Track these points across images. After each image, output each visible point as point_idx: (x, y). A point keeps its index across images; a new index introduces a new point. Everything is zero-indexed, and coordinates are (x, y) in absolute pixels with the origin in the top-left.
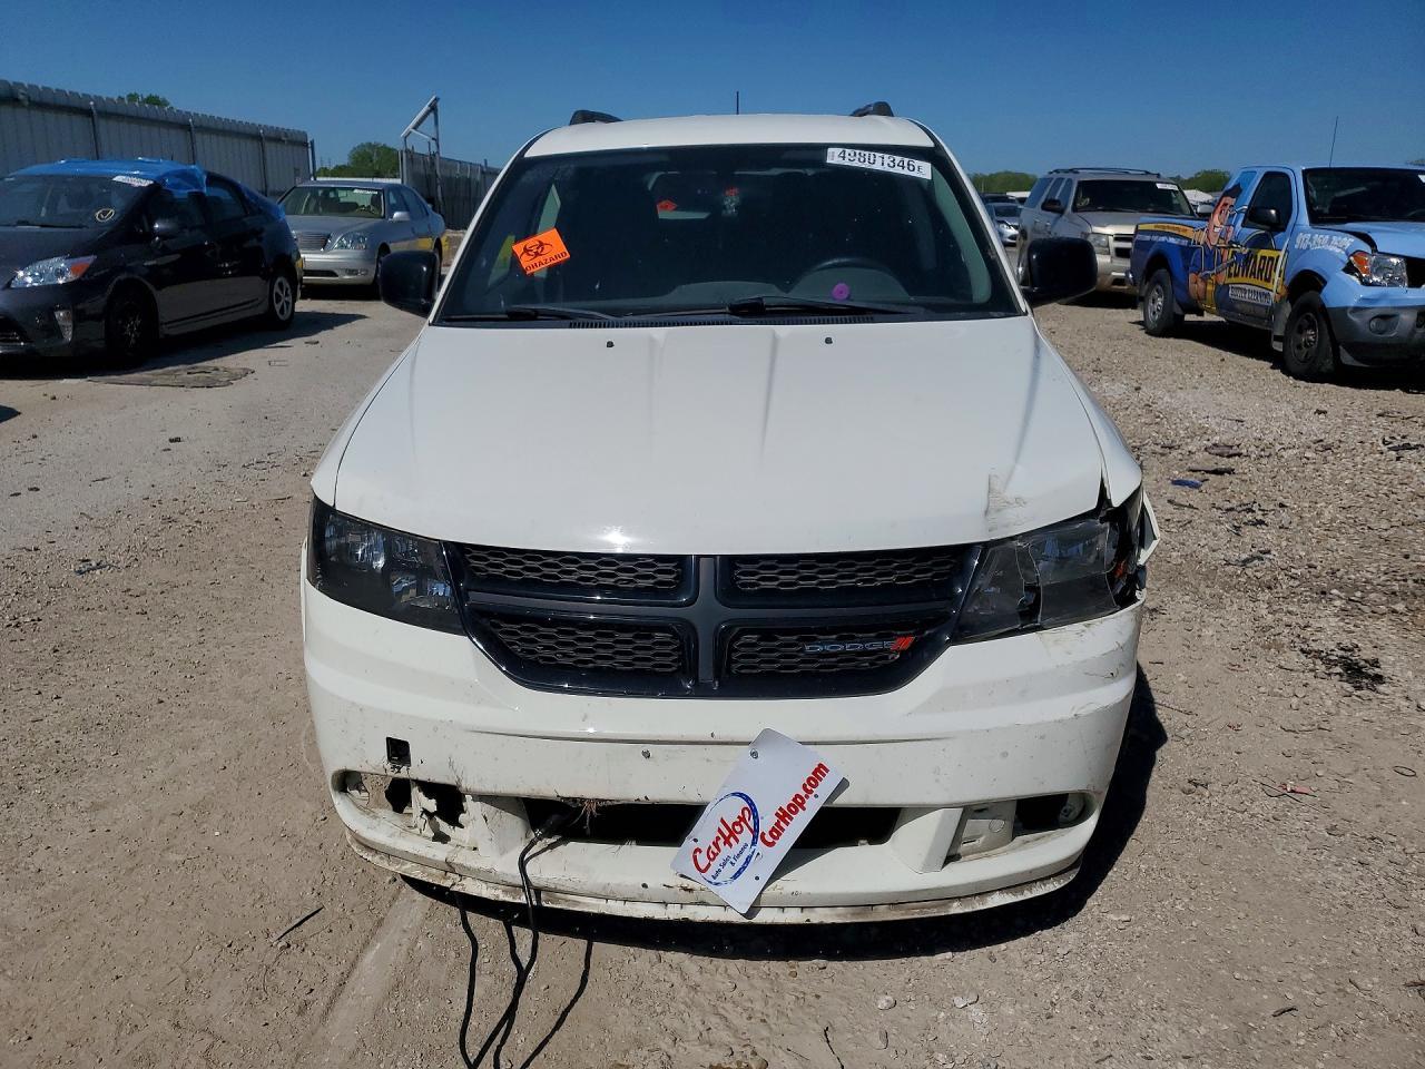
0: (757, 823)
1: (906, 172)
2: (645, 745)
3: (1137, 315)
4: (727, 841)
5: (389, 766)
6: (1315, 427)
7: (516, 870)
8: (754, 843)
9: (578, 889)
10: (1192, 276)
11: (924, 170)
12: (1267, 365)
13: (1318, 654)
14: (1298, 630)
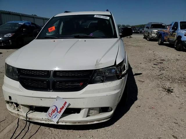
0: (57, 110)
1: (105, 18)
2: (41, 98)
3: (158, 42)
4: (53, 112)
5: (9, 100)
6: (178, 57)
7: (26, 116)
8: (57, 113)
9: (34, 118)
10: (165, 37)
11: (108, 18)
12: (174, 49)
13: (164, 88)
14: (163, 85)
